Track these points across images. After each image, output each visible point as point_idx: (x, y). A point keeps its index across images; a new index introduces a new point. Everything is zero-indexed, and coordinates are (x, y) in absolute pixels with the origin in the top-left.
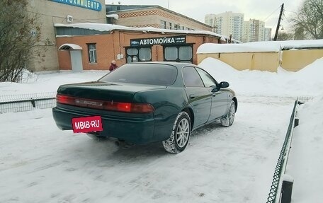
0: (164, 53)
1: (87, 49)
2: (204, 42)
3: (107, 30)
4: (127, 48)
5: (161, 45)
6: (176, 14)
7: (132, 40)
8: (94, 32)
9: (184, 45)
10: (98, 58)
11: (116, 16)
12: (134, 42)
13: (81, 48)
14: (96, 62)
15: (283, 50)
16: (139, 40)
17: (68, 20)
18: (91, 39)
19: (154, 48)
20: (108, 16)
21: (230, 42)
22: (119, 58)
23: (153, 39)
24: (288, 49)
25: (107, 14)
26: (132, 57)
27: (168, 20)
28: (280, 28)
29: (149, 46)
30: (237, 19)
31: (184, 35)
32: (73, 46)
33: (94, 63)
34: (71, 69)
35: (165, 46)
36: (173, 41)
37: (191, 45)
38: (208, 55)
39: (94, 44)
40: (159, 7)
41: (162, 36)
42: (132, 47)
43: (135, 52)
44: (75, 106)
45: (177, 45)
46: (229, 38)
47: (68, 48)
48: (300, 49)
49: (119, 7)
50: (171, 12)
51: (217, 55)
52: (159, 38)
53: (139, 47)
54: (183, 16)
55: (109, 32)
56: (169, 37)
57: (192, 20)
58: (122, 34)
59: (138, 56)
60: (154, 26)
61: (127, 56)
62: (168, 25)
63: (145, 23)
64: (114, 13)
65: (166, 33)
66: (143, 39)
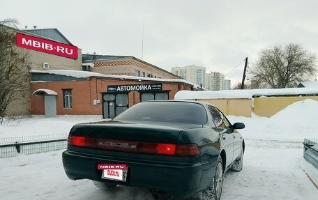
0: (141, 98)
1: (62, 94)
2: (179, 89)
3: (84, 77)
4: (103, 94)
5: (138, 91)
6: (148, 64)
7: (109, 87)
8: (71, 78)
9: (161, 91)
10: (73, 103)
11: (92, 65)
12: (111, 89)
13: (56, 94)
14: (71, 107)
15: (253, 97)
16: (116, 87)
17: (44, 67)
18: (67, 85)
19: (131, 94)
20: (84, 64)
21: (201, 89)
22: (95, 103)
23: (130, 85)
24: (258, 97)
25: (83, 62)
26: (109, 102)
27: (142, 70)
28: (246, 78)
29: (126, 93)
30: (200, 71)
31: (161, 83)
32: (49, 92)
33: (69, 108)
34: (44, 114)
35: (141, 92)
36: (150, 87)
37: (167, 92)
39: (70, 90)
40: (134, 58)
41: (138, 83)
42: (109, 93)
43: (112, 97)
44: (96, 149)
45: (154, 92)
46: (200, 87)
47: (43, 93)
48: (268, 96)
49: (94, 57)
50: (145, 63)
52: (136, 85)
53: (116, 93)
54: (156, 67)
55: (85, 79)
56: (146, 85)
57: (163, 70)
58: (99, 81)
59: (114, 101)
60: (129, 74)
61: (103, 101)
62: (141, 74)
63: (120, 72)
64: (90, 62)
65: (143, 81)
66: (120, 86)
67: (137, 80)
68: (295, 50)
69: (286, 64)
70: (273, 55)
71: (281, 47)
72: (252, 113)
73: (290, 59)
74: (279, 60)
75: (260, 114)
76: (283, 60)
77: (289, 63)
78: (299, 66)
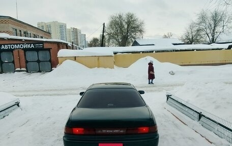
0: (25, 55)
2: (58, 47)
5: (22, 49)
15: (114, 54)
19: (15, 52)
23: (14, 44)
27: (18, 28)
29: (11, 51)
30: (62, 27)
31: (42, 42)
35: (25, 50)
36: (32, 46)
37: (49, 50)
38: (66, 58)
40: (10, 18)
41: (22, 42)
45: (37, 50)
46: (71, 44)
48: (122, 53)
51: (74, 59)
52: (20, 44)
56: (29, 44)
60: (7, 32)
62: (18, 32)
65: (26, 40)
66: (4, 45)
67: (21, 40)
68: (132, 17)
69: (126, 26)
70: (117, 20)
71: (123, 15)
72: (115, 66)
73: (129, 23)
74: (121, 24)
75: (119, 66)
76: (124, 23)
77: (128, 26)
78: (134, 28)
